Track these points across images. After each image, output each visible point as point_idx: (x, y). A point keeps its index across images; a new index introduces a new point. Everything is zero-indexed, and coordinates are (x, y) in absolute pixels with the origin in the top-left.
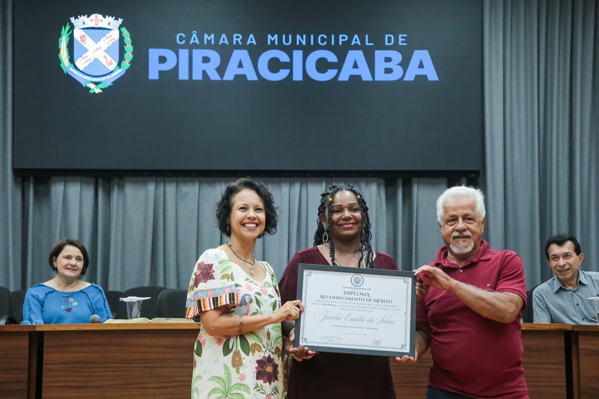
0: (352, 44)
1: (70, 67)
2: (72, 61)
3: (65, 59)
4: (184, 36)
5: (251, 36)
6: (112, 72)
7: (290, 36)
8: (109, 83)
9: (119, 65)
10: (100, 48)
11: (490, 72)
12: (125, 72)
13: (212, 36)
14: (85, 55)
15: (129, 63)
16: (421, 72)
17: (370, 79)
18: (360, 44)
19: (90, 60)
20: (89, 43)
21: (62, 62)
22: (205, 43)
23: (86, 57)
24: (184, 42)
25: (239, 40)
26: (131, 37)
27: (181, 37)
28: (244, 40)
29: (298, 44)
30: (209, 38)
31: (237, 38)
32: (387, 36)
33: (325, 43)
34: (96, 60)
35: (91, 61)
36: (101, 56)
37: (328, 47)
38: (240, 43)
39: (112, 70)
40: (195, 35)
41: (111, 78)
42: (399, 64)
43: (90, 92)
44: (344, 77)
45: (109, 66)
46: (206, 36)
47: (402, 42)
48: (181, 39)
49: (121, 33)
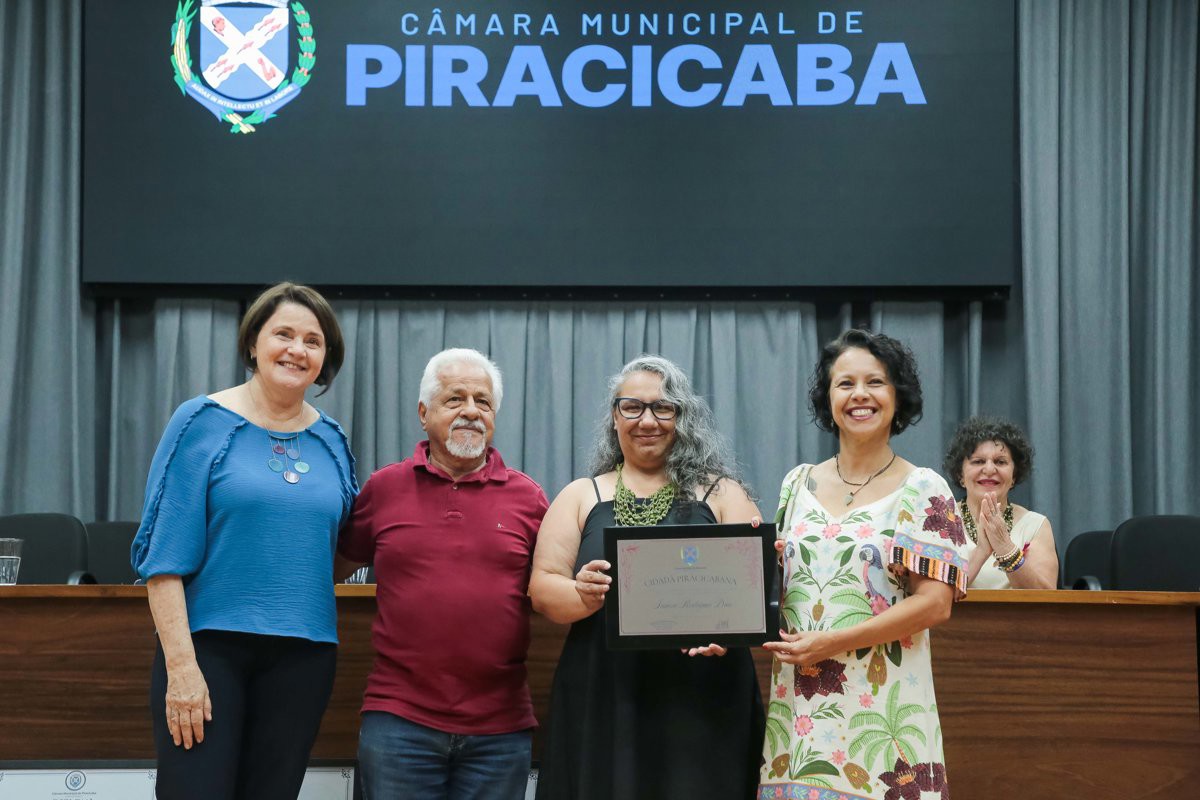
0: (752, 32)
1: (192, 81)
2: (196, 69)
3: (183, 67)
4: (416, 18)
5: (550, 17)
6: (274, 92)
7: (627, 17)
8: (269, 114)
9: (289, 77)
10: (250, 45)
11: (1032, 86)
12: (298, 92)
13: (472, 18)
14: (221, 58)
15: (308, 73)
16: (891, 87)
17: (789, 102)
18: (766, 32)
19: (231, 68)
20: (230, 35)
21: (176, 72)
22: (458, 32)
23: (224, 62)
24: (416, 30)
25: (524, 26)
26: (311, 23)
27: (410, 20)
28: (536, 26)
29: (642, 32)
30: (466, 21)
31: (521, 22)
32: (821, 15)
33: (698, 30)
34: (243, 67)
35: (235, 69)
36: (253, 59)
37: (703, 39)
38: (528, 33)
39: (274, 88)
40: (437, 17)
41: (272, 104)
42: (846, 72)
43: (232, 131)
44: (735, 98)
45: (268, 80)
46: (459, 18)
47: (853, 27)
48: (410, 24)
49: (292, 13)
